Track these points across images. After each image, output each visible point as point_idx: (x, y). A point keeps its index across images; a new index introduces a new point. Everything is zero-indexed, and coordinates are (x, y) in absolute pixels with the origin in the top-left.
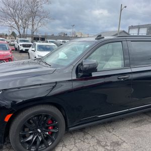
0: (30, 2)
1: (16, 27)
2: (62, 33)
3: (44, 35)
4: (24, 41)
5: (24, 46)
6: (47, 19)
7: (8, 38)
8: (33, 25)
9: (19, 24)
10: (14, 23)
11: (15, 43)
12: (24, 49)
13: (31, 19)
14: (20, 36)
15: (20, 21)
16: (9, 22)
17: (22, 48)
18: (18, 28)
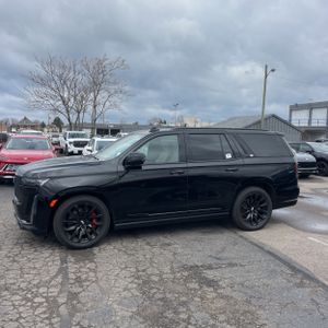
0: (91, 67)
1: (64, 110)
2: (155, 119)
3: (118, 123)
4: (78, 136)
5: (77, 144)
6: (121, 96)
7: (46, 130)
8: (95, 107)
9: (70, 104)
10: (60, 102)
11: (61, 139)
12: (76, 150)
13: (92, 95)
14: (70, 127)
15: (72, 100)
16: (52, 102)
17: (72, 148)
18: (68, 111)
